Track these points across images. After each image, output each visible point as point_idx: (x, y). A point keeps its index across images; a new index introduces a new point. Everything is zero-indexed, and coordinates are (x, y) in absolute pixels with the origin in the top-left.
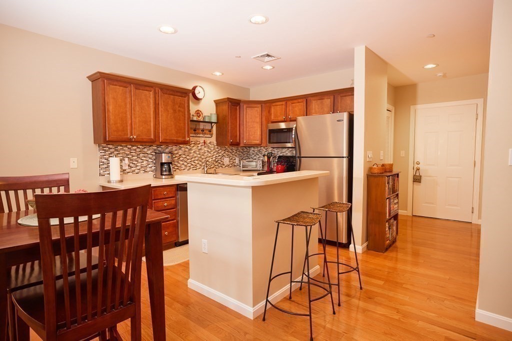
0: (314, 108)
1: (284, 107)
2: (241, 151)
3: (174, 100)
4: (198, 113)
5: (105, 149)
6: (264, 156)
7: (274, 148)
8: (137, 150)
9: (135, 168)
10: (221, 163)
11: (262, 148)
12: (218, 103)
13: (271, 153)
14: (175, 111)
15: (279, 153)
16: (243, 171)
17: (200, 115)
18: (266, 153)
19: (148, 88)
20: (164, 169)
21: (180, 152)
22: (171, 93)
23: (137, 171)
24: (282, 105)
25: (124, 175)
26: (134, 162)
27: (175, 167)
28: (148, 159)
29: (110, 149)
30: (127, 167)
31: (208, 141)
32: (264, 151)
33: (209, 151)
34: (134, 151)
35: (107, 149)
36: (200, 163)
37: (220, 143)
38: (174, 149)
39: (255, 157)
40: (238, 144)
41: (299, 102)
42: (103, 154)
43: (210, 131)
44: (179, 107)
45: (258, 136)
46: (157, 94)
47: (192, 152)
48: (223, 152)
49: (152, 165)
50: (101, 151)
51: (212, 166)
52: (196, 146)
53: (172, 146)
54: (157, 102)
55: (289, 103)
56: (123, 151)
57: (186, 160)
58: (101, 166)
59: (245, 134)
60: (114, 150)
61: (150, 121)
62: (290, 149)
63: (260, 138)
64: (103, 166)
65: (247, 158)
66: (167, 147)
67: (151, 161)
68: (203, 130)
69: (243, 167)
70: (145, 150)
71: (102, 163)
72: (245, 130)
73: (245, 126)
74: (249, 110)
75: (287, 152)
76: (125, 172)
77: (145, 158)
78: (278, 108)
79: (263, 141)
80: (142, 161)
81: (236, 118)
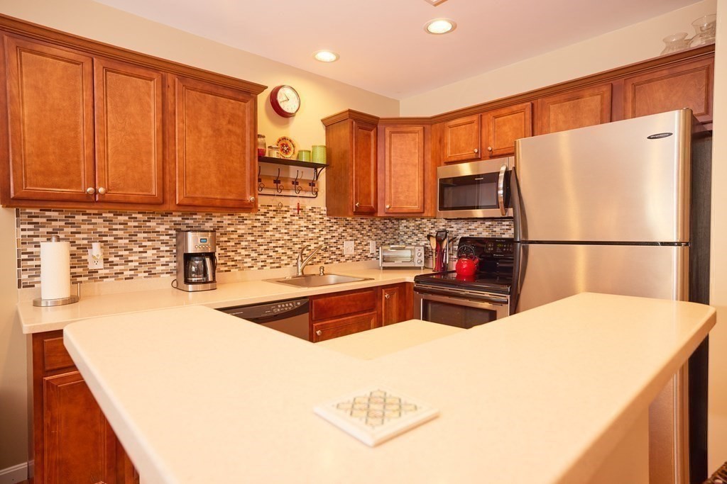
0: (552, 121)
1: (476, 127)
2: (381, 226)
3: (216, 106)
4: (285, 144)
5: (35, 220)
6: (429, 237)
7: (450, 220)
8: (129, 224)
9: (122, 267)
10: (338, 252)
11: (425, 221)
12: (329, 124)
13: (445, 231)
14: (217, 132)
15: (460, 230)
16: (385, 268)
17: (289, 149)
18: (433, 231)
19: (142, 72)
20: (193, 269)
21: (242, 229)
22: (208, 87)
23: (127, 273)
24: (472, 122)
25: (92, 283)
26: (120, 253)
27: (229, 263)
28: (158, 244)
29: (50, 220)
30: (101, 265)
31: (308, 204)
32: (428, 227)
33: (311, 226)
34: (122, 227)
35: (44, 220)
36: (289, 253)
37: (334, 210)
38: (226, 222)
39: (410, 240)
40: (372, 212)
41: (513, 113)
42: (31, 233)
43: (312, 184)
44: (229, 122)
45: (417, 195)
46: (171, 88)
47: (270, 228)
48: (341, 230)
49: (168, 259)
50: (23, 226)
51: (317, 260)
52: (280, 216)
53: (222, 216)
54: (170, 108)
55: (488, 117)
56: (91, 227)
57: (254, 246)
58: (23, 263)
59: (387, 190)
60: (63, 223)
61: (149, 153)
62: (488, 223)
63: (421, 198)
64: (29, 263)
65: (392, 241)
66: (209, 216)
67: (168, 248)
68: (295, 182)
69: (384, 261)
70: (152, 224)
71: (26, 257)
72: (387, 181)
73: (387, 173)
74: (396, 140)
75: (480, 230)
76: (95, 275)
77: (150, 243)
78: (462, 131)
79: (428, 206)
80: (141, 249)
81: (368, 155)
